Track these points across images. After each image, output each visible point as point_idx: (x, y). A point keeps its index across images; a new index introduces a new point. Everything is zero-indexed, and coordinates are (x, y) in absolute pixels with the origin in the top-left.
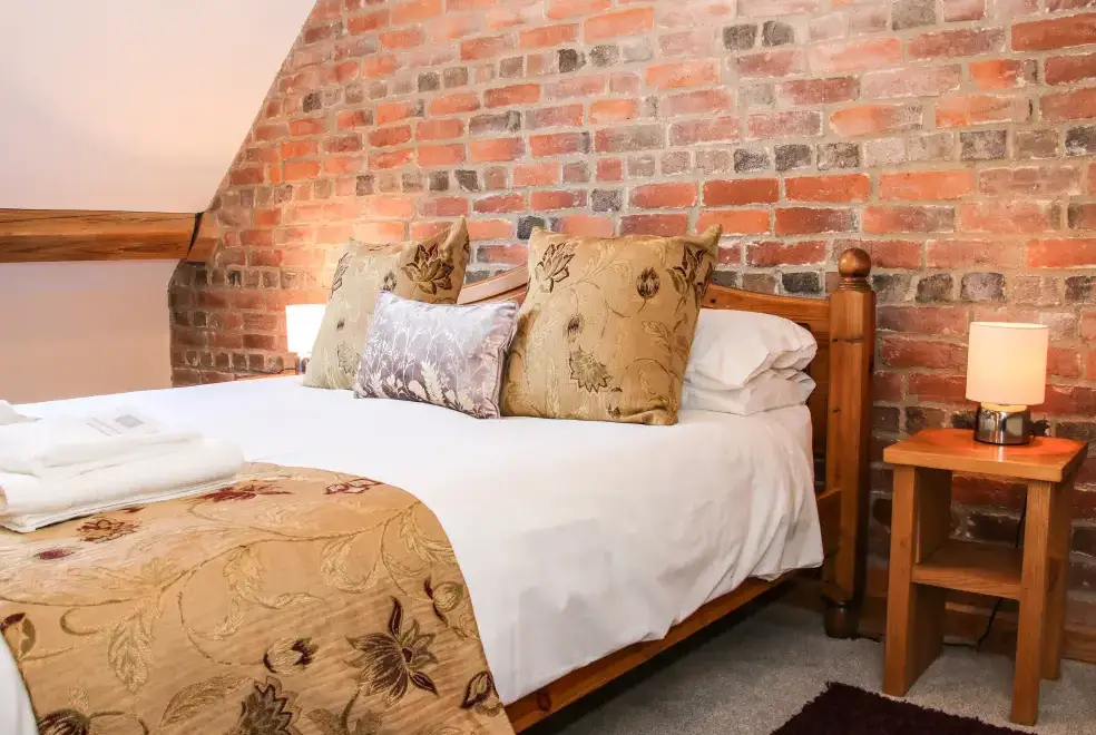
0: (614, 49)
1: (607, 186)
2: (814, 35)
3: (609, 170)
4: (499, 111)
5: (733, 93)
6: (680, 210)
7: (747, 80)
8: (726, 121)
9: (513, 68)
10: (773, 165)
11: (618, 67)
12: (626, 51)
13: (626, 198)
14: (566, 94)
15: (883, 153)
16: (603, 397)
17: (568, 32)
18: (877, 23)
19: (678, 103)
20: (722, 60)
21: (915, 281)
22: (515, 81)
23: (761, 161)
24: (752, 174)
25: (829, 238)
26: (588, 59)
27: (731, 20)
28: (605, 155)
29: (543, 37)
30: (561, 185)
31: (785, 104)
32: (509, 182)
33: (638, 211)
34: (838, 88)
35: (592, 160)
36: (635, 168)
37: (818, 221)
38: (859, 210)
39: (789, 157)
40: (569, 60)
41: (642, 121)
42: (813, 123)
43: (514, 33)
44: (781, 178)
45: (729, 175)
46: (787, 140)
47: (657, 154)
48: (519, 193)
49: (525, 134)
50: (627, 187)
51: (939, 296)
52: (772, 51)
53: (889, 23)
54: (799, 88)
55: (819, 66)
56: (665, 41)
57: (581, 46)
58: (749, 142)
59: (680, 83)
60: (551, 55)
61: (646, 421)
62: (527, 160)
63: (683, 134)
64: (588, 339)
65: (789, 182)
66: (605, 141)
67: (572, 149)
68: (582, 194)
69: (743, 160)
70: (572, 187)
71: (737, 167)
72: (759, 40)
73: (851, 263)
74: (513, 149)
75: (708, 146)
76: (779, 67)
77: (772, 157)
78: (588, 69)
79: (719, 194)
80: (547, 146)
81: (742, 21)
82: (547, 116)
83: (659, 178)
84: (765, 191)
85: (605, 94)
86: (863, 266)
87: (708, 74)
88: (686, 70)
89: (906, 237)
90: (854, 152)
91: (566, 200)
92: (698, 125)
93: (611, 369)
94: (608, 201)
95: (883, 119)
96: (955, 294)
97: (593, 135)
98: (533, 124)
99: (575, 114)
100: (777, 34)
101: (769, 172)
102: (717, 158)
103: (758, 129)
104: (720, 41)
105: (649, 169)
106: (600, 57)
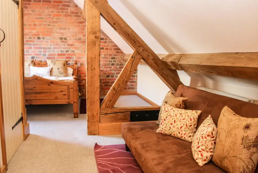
0: (45, 38)
1: (44, 53)
2: (69, 40)
3: (45, 52)
4: (28, 43)
5: (61, 44)
6: (54, 56)
7: (62, 43)
8: (60, 47)
9: (31, 38)
10: (65, 52)
11: (46, 40)
12: (47, 38)
13: (47, 55)
14: (39, 42)
15: (76, 52)
16: (62, 75)
17: (39, 35)
18: (76, 39)
19: (54, 45)
20: (59, 41)
21: (80, 63)
22: (30, 40)
23: (64, 52)
24: (63, 53)
25: (71, 60)
26: (41, 38)
27: (60, 37)
28: (44, 50)
29: (35, 35)
30: (38, 53)
31: (66, 46)
32: (30, 52)
33: (49, 56)
34: (72, 45)
35: (42, 50)
36: (48, 52)
37: (70, 58)
38: (74, 57)
39: (67, 51)
40: (39, 38)
41: (49, 46)
42: (69, 48)
43: (31, 34)
44: (66, 54)
45: (60, 53)
46: (66, 50)
47: (51, 50)
48: (31, 53)
49: (32, 46)
50: (47, 54)
51: (82, 65)
52: (65, 41)
53: (77, 39)
54: (68, 45)
55: (70, 42)
56: (52, 37)
57: (40, 37)
58: (62, 50)
59: (54, 43)
60: (37, 37)
61: (67, 77)
62: (33, 49)
63: (54, 48)
64: (60, 70)
65: (67, 54)
66: (44, 48)
67: (40, 49)
68: (41, 54)
69: (62, 51)
70: (39, 53)
71: (61, 52)
72: (63, 39)
73: (75, 62)
74: (31, 48)
75: (57, 50)
76: (66, 42)
77: (65, 51)
78: (42, 40)
79: (58, 55)
80: (37, 48)
81: (61, 37)
82: (36, 45)
83: (51, 53)
84: (64, 55)
85: (44, 43)
86: (76, 62)
87: (57, 42)
88: (55, 41)
89: (79, 60)
90: (74, 51)
91: (39, 55)
92: (56, 47)
93: (63, 72)
94: (45, 55)
95: (77, 48)
96: (83, 65)
97: (43, 47)
98: (34, 45)
99: (40, 45)
100: (66, 39)
101: (65, 53)
102: (59, 51)
103: (63, 48)
104: (59, 39)
105: (50, 52)
106: (43, 38)
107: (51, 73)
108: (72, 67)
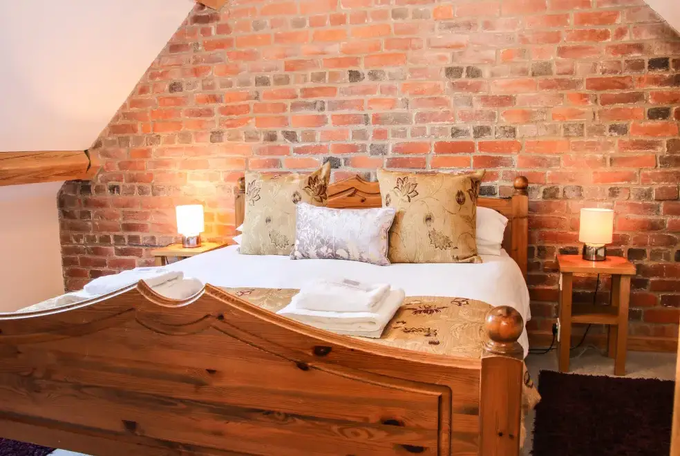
0: (382, 72)
1: (379, 142)
2: (493, 75)
3: (380, 134)
4: (311, 100)
5: (451, 100)
6: (422, 156)
7: (458, 94)
8: (447, 113)
9: (319, 77)
10: (472, 135)
11: (386, 82)
12: (390, 74)
13: (390, 149)
14: (352, 93)
15: (526, 131)
16: (449, 252)
17: (355, 62)
18: (524, 72)
19: (419, 103)
20: (445, 83)
21: (542, 189)
22: (321, 85)
23: (466, 133)
24: (461, 139)
25: (501, 170)
26: (366, 76)
27: (449, 64)
28: (377, 127)
29: (339, 62)
30: (350, 141)
31: (478, 106)
32: (318, 137)
33: (397, 155)
34: (505, 100)
35: (370, 129)
36: (395, 134)
37: (495, 162)
38: (515, 157)
39: (480, 131)
40: (355, 76)
41: (399, 110)
42: (492, 116)
43: (320, 59)
44: (477, 141)
45: (449, 139)
46: (479, 124)
47: (409, 128)
48: (324, 144)
49: (328, 113)
50: (391, 143)
51: (553, 196)
52: (471, 81)
53: (530, 72)
54: (485, 99)
55: (496, 90)
56: (412, 71)
57: (362, 68)
58: (459, 124)
59: (422, 93)
60: (344, 72)
61: (471, 262)
62: (330, 126)
63: (422, 118)
64: (438, 225)
65: (480, 144)
66: (377, 119)
67: (358, 122)
68: (364, 146)
69: (456, 132)
70: (358, 142)
71: (453, 135)
72: (464, 75)
73: (518, 182)
74: (320, 121)
75: (437, 124)
76: (476, 88)
77: (471, 132)
78: (367, 81)
79: (442, 148)
80: (343, 120)
81: (455, 65)
82: (342, 105)
83: (409, 139)
84: (468, 147)
85: (377, 95)
86: (524, 184)
87: (437, 89)
88: (426, 87)
89: (538, 170)
90: (513, 131)
91: (354, 149)
92: (432, 114)
93: (451, 239)
94: (381, 150)
95: (527, 116)
96: (560, 195)
97: (371, 117)
98: (332, 108)
99: (360, 105)
100: (474, 73)
101: (470, 138)
102: (441, 130)
103: (465, 117)
104: (443, 74)
105: (404, 135)
106: (374, 76)
107: (393, 238)
108: (502, 204)
